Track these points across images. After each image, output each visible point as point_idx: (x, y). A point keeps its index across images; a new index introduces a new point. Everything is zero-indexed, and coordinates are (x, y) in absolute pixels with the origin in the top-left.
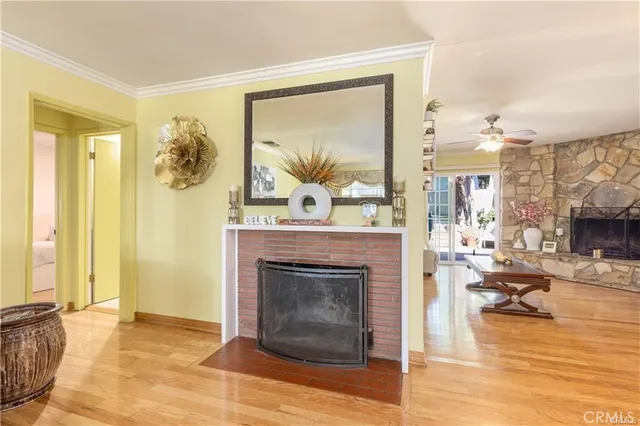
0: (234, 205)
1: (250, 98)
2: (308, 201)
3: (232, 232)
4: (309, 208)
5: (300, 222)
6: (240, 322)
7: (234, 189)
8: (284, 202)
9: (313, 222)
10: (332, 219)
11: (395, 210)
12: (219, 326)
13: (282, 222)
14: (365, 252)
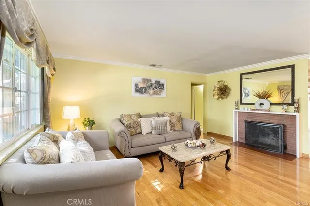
0: (237, 105)
1: (241, 75)
2: (262, 104)
3: (236, 112)
4: (262, 106)
5: (259, 110)
6: (239, 137)
7: (237, 100)
8: (253, 104)
9: (263, 110)
10: (271, 110)
11: (295, 107)
12: (232, 138)
13: (252, 110)
14: (283, 120)
